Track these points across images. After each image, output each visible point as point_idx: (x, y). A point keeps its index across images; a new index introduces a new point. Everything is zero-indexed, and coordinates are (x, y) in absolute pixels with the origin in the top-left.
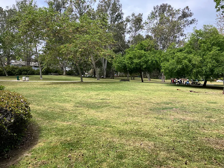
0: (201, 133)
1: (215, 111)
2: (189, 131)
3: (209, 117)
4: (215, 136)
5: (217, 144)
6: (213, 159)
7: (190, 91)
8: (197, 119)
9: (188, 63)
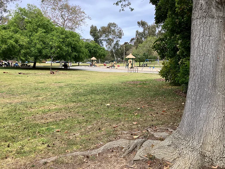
0: (28, 113)
1: (43, 90)
2: (16, 113)
3: (37, 96)
4: (40, 113)
5: (42, 118)
6: (37, 133)
7: (19, 73)
8: (25, 100)
9: (14, 43)
